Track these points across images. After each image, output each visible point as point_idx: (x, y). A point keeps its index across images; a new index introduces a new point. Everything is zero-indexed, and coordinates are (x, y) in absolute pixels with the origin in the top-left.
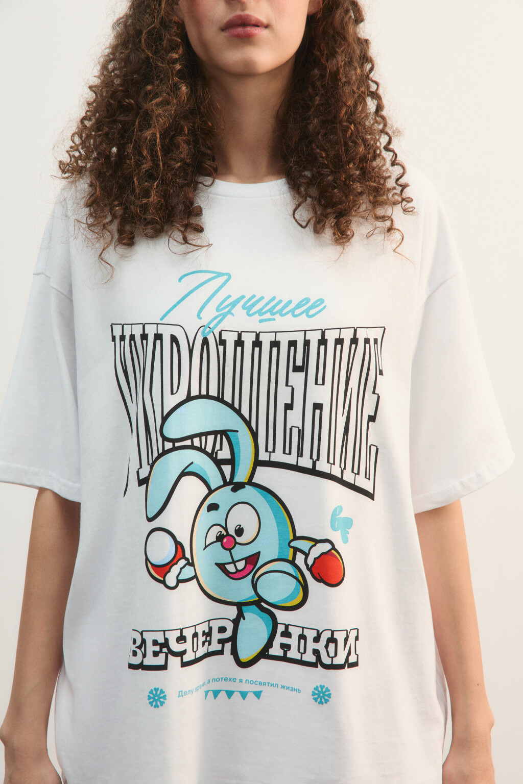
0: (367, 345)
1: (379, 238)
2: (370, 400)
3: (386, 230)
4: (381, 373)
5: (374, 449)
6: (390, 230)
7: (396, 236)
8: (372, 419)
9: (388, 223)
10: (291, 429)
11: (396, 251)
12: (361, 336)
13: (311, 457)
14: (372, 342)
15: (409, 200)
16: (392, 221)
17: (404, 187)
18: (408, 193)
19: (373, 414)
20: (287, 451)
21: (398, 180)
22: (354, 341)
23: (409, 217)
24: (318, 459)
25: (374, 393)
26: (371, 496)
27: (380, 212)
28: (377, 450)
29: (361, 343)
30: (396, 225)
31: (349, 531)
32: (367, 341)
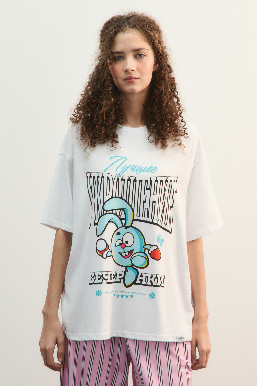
0: (171, 183)
1: (176, 147)
2: (171, 201)
3: (179, 144)
4: (176, 192)
5: (172, 217)
6: (180, 144)
7: (182, 146)
8: (172, 207)
9: (180, 142)
10: (145, 209)
11: (182, 151)
12: (169, 180)
13: (151, 218)
14: (173, 182)
15: (187, 134)
16: (181, 141)
17: (186, 129)
18: (186, 131)
19: (172, 206)
20: (144, 216)
21: (183, 127)
22: (167, 181)
23: (187, 140)
24: (154, 219)
25: (172, 198)
26: (171, 233)
27: (177, 138)
28: (173, 217)
29: (169, 182)
30: (182, 143)
31: (163, 243)
32: (171, 181)
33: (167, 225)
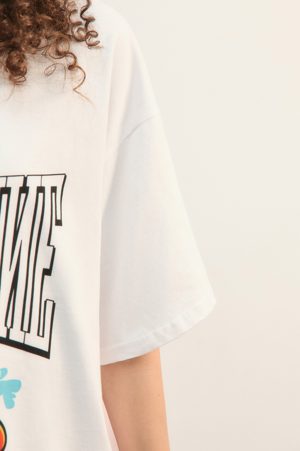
0: (41, 195)
1: (59, 76)
2: (44, 253)
3: (67, 67)
4: (59, 223)
6: (71, 67)
7: (79, 74)
8: (47, 272)
9: (71, 60)
11: (77, 90)
12: (33, 184)
14: (48, 191)
15: (95, 34)
16: (75, 58)
17: (89, 21)
18: (92, 26)
19: (48, 267)
21: (82, 12)
22: (24, 189)
23: (93, 52)
25: (49, 244)
27: (62, 48)
28: (54, 305)
29: (32, 192)
30: (80, 63)
32: (41, 189)
33: (29, 331)
